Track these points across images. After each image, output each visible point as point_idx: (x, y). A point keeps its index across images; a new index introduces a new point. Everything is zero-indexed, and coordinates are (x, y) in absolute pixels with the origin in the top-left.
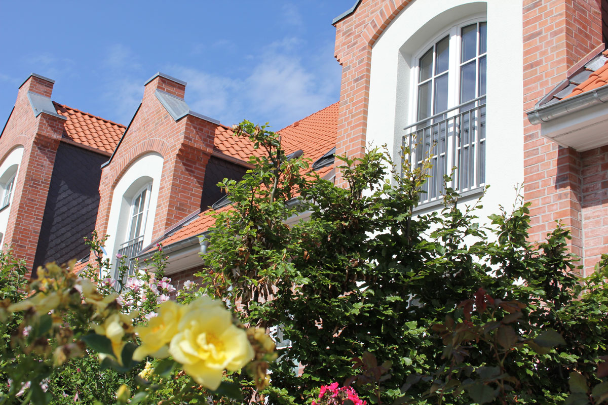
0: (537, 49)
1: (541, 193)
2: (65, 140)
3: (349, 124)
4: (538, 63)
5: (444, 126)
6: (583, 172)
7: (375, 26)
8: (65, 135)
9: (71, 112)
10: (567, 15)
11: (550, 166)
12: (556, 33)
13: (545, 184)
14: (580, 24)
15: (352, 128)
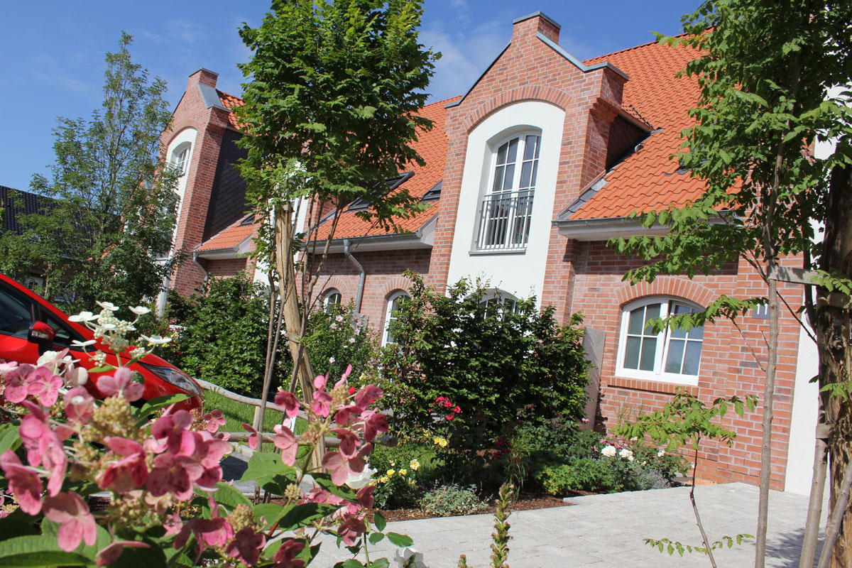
0: (565, 172)
1: (556, 262)
2: (229, 128)
3: (450, 184)
4: (565, 182)
5: (508, 203)
6: (580, 254)
7: (472, 120)
8: (229, 124)
9: (230, 98)
10: (585, 156)
11: (562, 248)
12: (577, 166)
13: (558, 257)
14: (592, 160)
15: (452, 188)
